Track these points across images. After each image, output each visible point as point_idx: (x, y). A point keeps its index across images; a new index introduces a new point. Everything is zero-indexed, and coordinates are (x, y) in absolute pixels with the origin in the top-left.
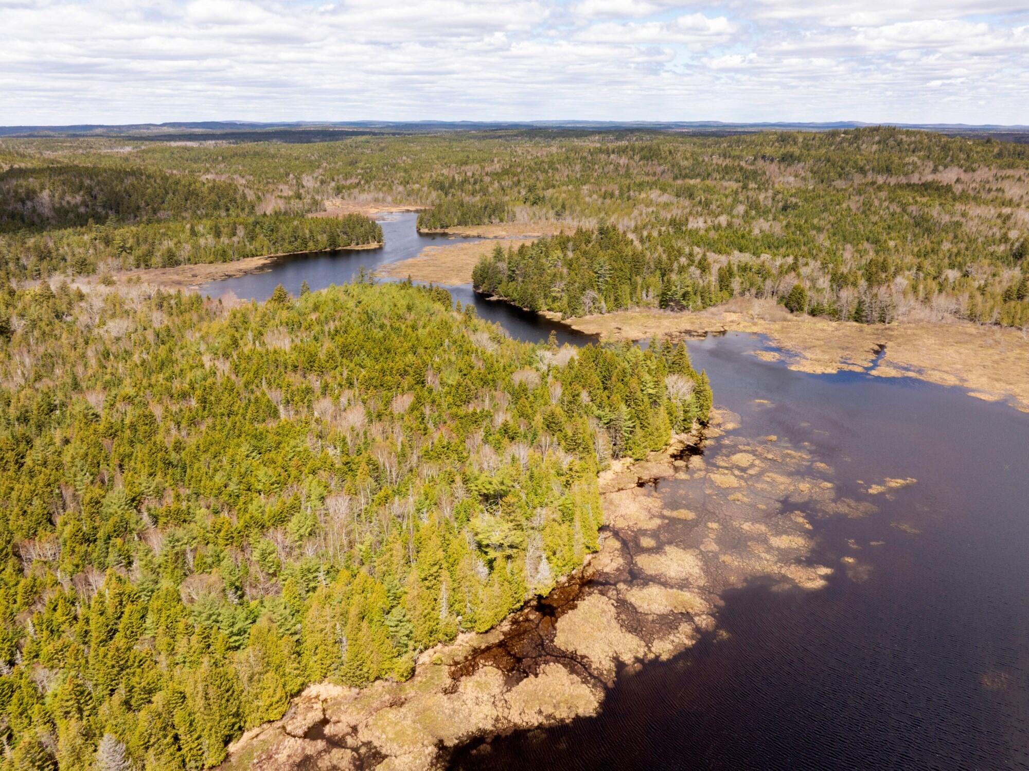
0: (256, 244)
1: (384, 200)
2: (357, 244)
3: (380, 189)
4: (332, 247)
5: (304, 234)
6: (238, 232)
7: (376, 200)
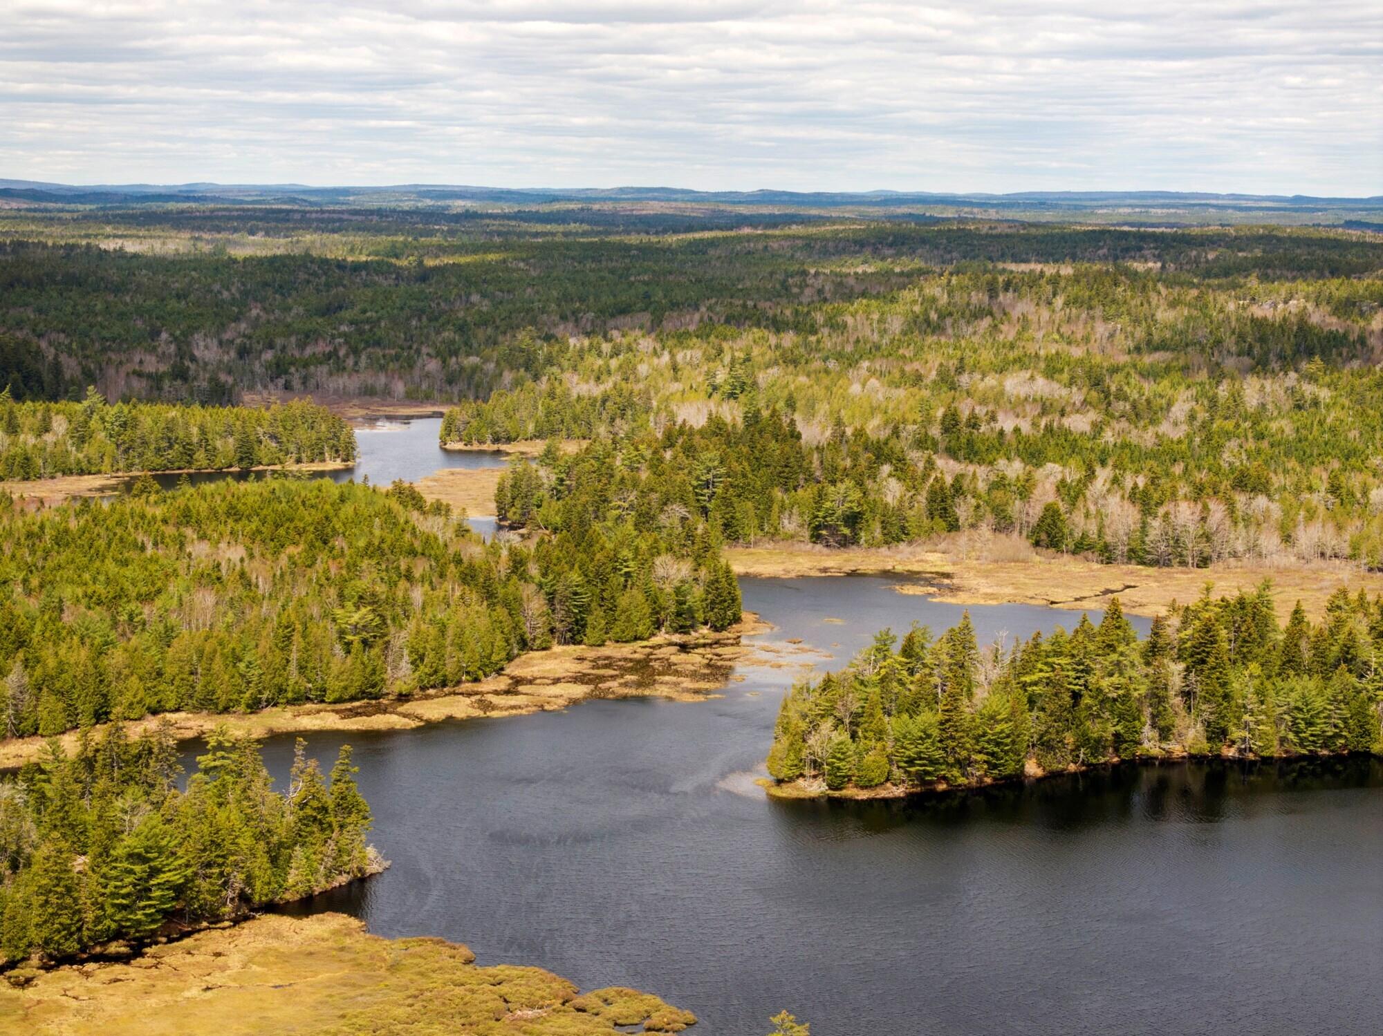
0: (90, 450)
1: (387, 392)
2: (299, 461)
3: (383, 368)
4: (244, 464)
5: (188, 435)
6: (55, 425)
7: (368, 392)
